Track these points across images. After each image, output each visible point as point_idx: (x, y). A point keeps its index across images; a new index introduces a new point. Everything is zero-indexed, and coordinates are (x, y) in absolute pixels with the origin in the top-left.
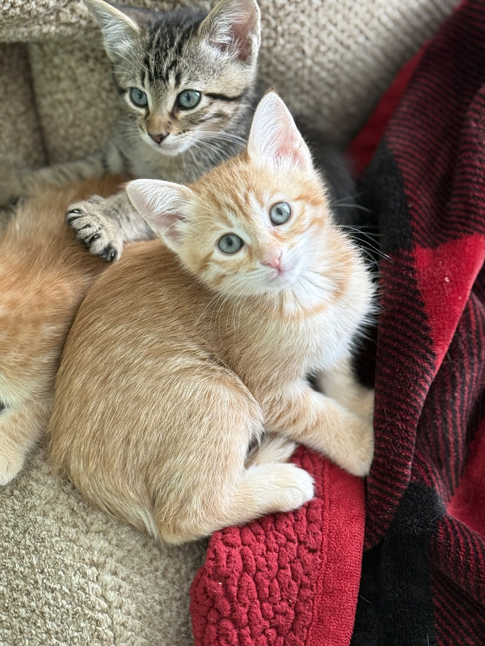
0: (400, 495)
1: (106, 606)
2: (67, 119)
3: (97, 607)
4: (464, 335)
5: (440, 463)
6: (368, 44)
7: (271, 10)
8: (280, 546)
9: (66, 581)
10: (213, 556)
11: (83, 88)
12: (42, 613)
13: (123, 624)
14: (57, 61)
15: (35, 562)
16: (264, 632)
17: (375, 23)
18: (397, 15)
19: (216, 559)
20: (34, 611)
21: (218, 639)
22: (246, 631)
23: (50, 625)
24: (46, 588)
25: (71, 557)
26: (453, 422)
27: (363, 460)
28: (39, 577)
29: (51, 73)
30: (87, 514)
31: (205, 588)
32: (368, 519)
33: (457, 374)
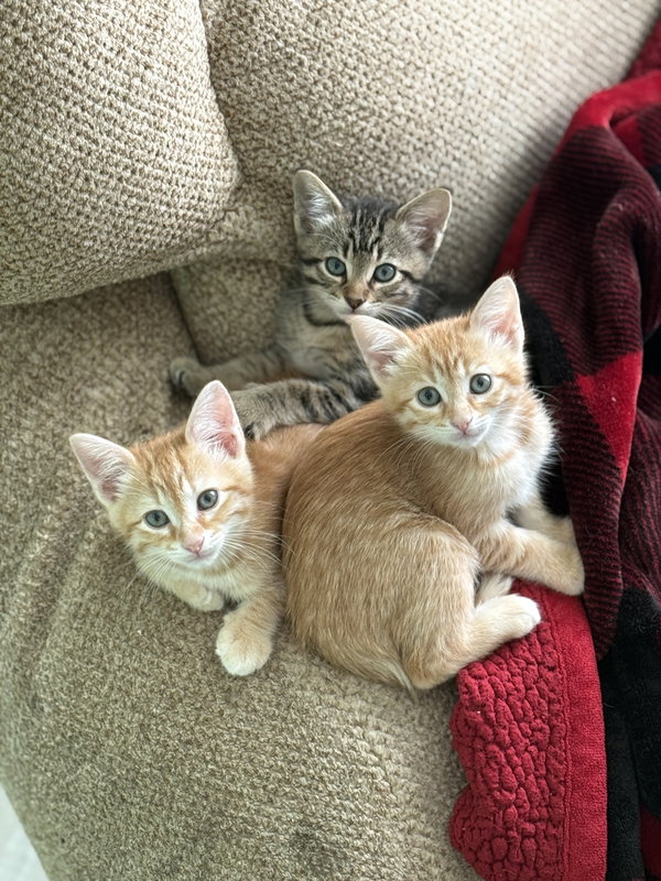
0: (617, 603)
1: (377, 759)
2: (222, 331)
3: (370, 762)
4: (641, 447)
5: (645, 569)
6: (482, 203)
7: (395, 191)
8: (522, 669)
9: (336, 744)
10: (465, 690)
11: (234, 298)
12: (321, 778)
13: (396, 773)
14: (205, 278)
15: (305, 733)
16: (526, 750)
17: (485, 182)
18: (503, 171)
19: (470, 692)
20: (313, 778)
21: (488, 763)
22: (511, 751)
23: (330, 787)
24: (320, 754)
25: (336, 721)
26: (649, 528)
27: (576, 579)
28: (312, 745)
29: (201, 291)
30: (340, 680)
31: (466, 720)
32: (593, 631)
33: (643, 483)
